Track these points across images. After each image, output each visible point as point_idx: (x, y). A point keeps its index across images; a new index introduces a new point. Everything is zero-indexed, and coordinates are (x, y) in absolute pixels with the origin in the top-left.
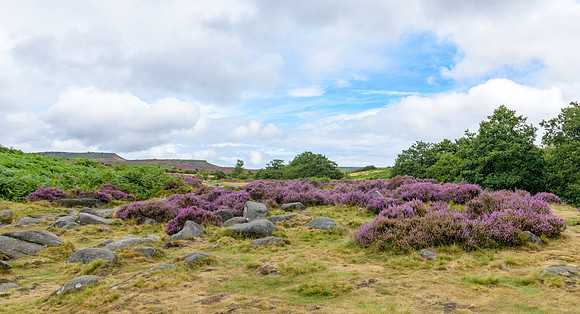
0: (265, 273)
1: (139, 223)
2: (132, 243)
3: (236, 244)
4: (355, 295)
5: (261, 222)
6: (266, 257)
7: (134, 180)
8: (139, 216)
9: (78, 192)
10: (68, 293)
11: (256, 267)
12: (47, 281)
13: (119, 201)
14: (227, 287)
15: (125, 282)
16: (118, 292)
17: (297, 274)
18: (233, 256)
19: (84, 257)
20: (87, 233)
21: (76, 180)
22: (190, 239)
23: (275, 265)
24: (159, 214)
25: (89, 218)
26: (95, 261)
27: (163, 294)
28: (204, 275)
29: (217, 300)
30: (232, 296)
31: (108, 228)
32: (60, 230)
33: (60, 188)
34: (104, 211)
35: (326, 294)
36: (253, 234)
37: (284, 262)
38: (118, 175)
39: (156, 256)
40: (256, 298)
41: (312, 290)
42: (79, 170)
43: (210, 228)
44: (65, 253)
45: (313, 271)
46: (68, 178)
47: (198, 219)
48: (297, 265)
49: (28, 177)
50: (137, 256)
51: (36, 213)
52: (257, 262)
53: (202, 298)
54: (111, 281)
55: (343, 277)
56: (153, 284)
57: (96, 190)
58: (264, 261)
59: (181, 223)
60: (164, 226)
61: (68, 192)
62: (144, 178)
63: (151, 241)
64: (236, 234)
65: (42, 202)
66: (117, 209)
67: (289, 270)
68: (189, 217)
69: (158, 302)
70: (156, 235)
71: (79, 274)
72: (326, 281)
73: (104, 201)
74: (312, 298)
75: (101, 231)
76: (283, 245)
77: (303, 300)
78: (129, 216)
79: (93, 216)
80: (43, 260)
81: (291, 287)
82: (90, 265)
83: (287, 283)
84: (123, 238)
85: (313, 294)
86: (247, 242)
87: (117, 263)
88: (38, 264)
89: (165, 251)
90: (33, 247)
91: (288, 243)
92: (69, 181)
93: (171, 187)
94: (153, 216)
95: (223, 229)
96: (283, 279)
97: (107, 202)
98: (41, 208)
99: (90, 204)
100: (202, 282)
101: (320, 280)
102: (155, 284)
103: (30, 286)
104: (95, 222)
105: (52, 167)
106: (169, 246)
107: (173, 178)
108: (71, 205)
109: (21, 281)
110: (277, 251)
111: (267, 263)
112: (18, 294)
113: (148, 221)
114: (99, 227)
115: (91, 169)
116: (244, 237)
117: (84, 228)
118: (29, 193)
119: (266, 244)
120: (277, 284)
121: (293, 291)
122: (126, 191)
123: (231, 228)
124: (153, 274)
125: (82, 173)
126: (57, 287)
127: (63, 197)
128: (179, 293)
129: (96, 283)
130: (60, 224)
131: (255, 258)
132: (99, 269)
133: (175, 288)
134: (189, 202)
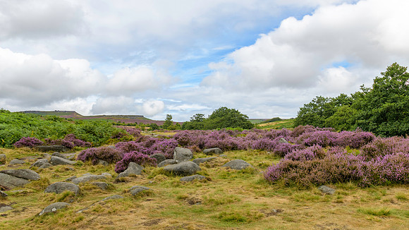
0: (192, 203)
1: (95, 163)
2: (91, 179)
3: (169, 180)
4: (265, 221)
5: (188, 163)
6: (192, 190)
7: (90, 131)
8: (94, 159)
9: (50, 141)
10: (47, 214)
11: (185, 198)
12: (32, 205)
13: (80, 148)
14: (162, 213)
15: (87, 208)
16: (82, 215)
17: (218, 204)
18: (167, 189)
19: (56, 189)
20: (58, 171)
21: (48, 131)
22: (133, 176)
23: (200, 197)
24: (109, 157)
25: (59, 160)
26: (65, 192)
27: (115, 218)
28: (145, 203)
29: (155, 223)
30: (167, 220)
31: (73, 167)
32: (39, 169)
33: (37, 138)
34: (69, 155)
35: (241, 220)
36: (181, 172)
37: (207, 195)
38: (78, 128)
39: (108, 188)
40: (185, 222)
41: (229, 217)
42: (49, 124)
43: (148, 168)
44: (43, 186)
45: (230, 202)
46: (42, 130)
47: (139, 161)
48: (217, 197)
49: (14, 130)
50: (95, 188)
51: (21, 157)
52: (185, 194)
53: (144, 221)
54: (77, 207)
55: (255, 207)
56: (107, 210)
57: (63, 139)
58: (191, 194)
59: (126, 164)
60: (113, 167)
61: (43, 141)
62: (97, 130)
63: (104, 178)
64: (168, 173)
65: (25, 148)
66: (78, 153)
67: (211, 201)
68: (132, 160)
69: (111, 223)
70: (108, 173)
71: (54, 201)
72: (241, 210)
73: (68, 147)
74: (230, 223)
75: (67, 169)
76: (205, 182)
77: (222, 224)
78: (87, 159)
79: (62, 159)
80: (28, 190)
81: (212, 214)
82: (61, 195)
83: (210, 211)
84: (84, 175)
85: (230, 220)
86: (177, 179)
87: (80, 194)
88: (25, 193)
89: (115, 185)
90: (21, 181)
91: (209, 180)
92: (43, 133)
93: (117, 136)
94: (105, 159)
95: (158, 169)
96: (206, 208)
97: (70, 148)
98: (24, 152)
99: (59, 150)
100: (143, 209)
101: (236, 209)
102: (109, 210)
103: (20, 209)
104: (63, 163)
105: (30, 122)
106: (118, 181)
107: (118, 129)
108: (45, 150)
109: (15, 205)
110: (201, 186)
111: (194, 196)
112: (13, 214)
113: (101, 162)
114: (66, 167)
115: (58, 123)
116: (175, 175)
117: (55, 168)
118: (16, 142)
119: (192, 180)
120: (201, 212)
121: (215, 217)
122: (84, 140)
123: (164, 168)
124: (106, 202)
125: (52, 127)
126: (39, 210)
127: (39, 144)
128: (127, 217)
129: (66, 208)
130: (39, 165)
131: (184, 191)
132: (68, 198)
133: (123, 213)
134: (131, 148)
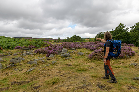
0: (70, 66)
1: (40, 54)
2: (40, 60)
3: (62, 59)
4: (89, 70)
5: (67, 54)
7: (36, 44)
8: (39, 52)
9: (25, 47)
10: (29, 71)
11: (67, 64)
12: (24, 69)
13: (34, 49)
14: (62, 69)
15: (41, 69)
16: (40, 71)
17: (76, 66)
18: (61, 61)
19: (30, 63)
20: (29, 57)
21: (24, 44)
22: (52, 58)
23: (71, 64)
24: (44, 52)
25: (29, 53)
26: (33, 64)
27: (49, 71)
28: (56, 66)
29: (60, 72)
30: (63, 71)
31: (33, 55)
32: (23, 56)
33: (21, 46)
34: (31, 51)
35: (83, 70)
36: (65, 56)
37: (73, 63)
38: (33, 43)
39: (45, 62)
40: (68, 72)
41: (80, 70)
42: (24, 42)
43: (56, 55)
44: (26, 62)
45: (80, 65)
46: (22, 44)
47: (53, 53)
48: (76, 64)
49: (13, 44)
50: (42, 62)
53: (57, 72)
54: (38, 68)
55: (86, 66)
56: (47, 69)
57: (29, 46)
58: (69, 63)
59: (49, 54)
60: (46, 55)
61: (23, 47)
62: (39, 43)
63: (44, 59)
64: (62, 57)
66: (34, 51)
68: (51, 53)
69: (48, 73)
70: (44, 57)
71: (30, 67)
72: (83, 67)
73: (31, 49)
74: (80, 71)
76: (72, 59)
77: (78, 72)
78: (37, 53)
80: (22, 64)
81: (76, 69)
84: (38, 58)
86: (64, 58)
87: (38, 64)
89: (47, 61)
90: (19, 61)
93: (45, 45)
94: (42, 52)
95: (59, 55)
96: (73, 67)
98: (17, 51)
99: (28, 50)
100: (56, 68)
103: (21, 70)
105: (18, 41)
107: (45, 42)
108: (24, 50)
109: (19, 69)
112: (19, 72)
114: (31, 55)
115: (27, 41)
118: (14, 48)
119: (69, 59)
120: (72, 68)
122: (35, 46)
124: (46, 67)
126: (26, 70)
128: (52, 71)
129: (35, 69)
131: (67, 62)
132: (34, 66)
134: (50, 49)
